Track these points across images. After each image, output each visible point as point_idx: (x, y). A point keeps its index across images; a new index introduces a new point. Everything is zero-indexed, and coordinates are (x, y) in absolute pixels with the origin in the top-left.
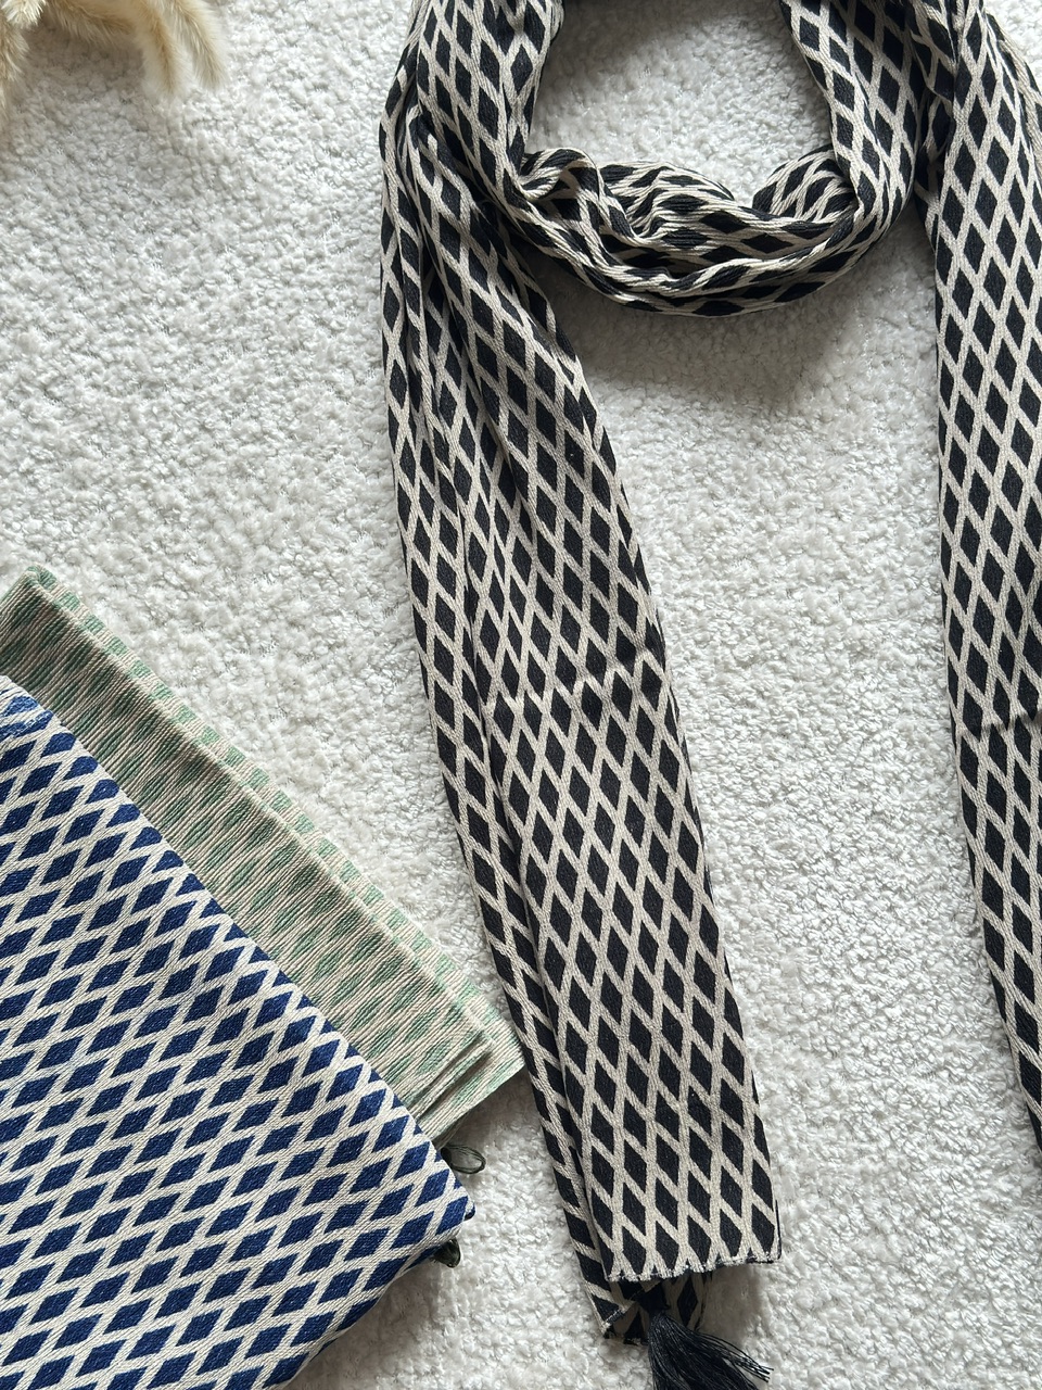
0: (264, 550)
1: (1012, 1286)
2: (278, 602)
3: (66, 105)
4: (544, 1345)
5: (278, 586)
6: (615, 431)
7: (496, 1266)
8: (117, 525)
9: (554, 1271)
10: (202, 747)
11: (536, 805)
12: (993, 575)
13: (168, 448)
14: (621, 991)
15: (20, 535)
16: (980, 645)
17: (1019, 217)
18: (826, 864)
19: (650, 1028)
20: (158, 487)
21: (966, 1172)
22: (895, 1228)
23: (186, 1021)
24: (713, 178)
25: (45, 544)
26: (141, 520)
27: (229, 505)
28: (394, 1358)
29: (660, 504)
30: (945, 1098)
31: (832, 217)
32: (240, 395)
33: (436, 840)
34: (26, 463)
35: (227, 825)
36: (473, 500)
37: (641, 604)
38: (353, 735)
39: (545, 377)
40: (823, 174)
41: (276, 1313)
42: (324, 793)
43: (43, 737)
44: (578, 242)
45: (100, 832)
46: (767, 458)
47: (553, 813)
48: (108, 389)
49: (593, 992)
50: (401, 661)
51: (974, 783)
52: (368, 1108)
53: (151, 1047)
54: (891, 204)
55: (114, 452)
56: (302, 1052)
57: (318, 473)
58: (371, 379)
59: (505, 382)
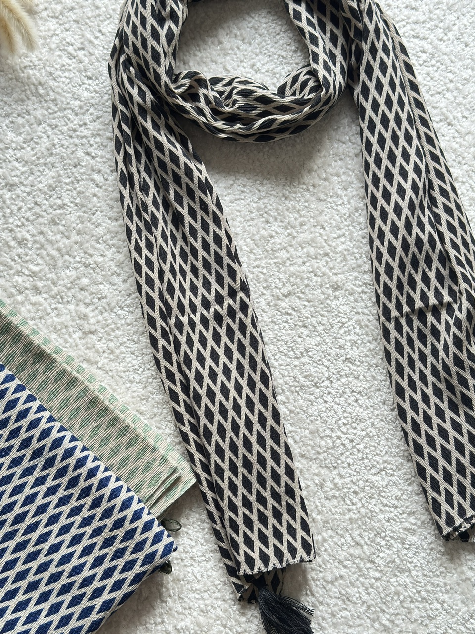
0: (67, 257)
1: (419, 564)
2: (75, 280)
4: (212, 607)
5: (74, 273)
6: (222, 195)
7: (188, 572)
9: (215, 573)
10: (42, 346)
11: (196, 364)
12: (392, 250)
13: (20, 213)
14: (238, 445)
17: (394, 91)
18: (327, 383)
19: (252, 460)
20: (17, 231)
21: (396, 515)
22: (366, 543)
23: (41, 470)
24: (259, 81)
26: (10, 247)
27: (50, 237)
28: (144, 617)
29: (244, 227)
30: (384, 484)
31: (311, 96)
32: (52, 188)
33: (152, 383)
35: (56, 381)
36: (160, 229)
37: (238, 272)
38: (112, 338)
39: (189, 172)
40: (307, 77)
41: (89, 600)
42: (100, 365)
44: (200, 112)
46: (290, 204)
47: (203, 367)
49: (225, 446)
50: (132, 303)
51: (389, 342)
52: (126, 504)
53: (26, 483)
54: (338, 89)
56: (95, 481)
57: (89, 221)
58: (111, 178)
59: (171, 176)
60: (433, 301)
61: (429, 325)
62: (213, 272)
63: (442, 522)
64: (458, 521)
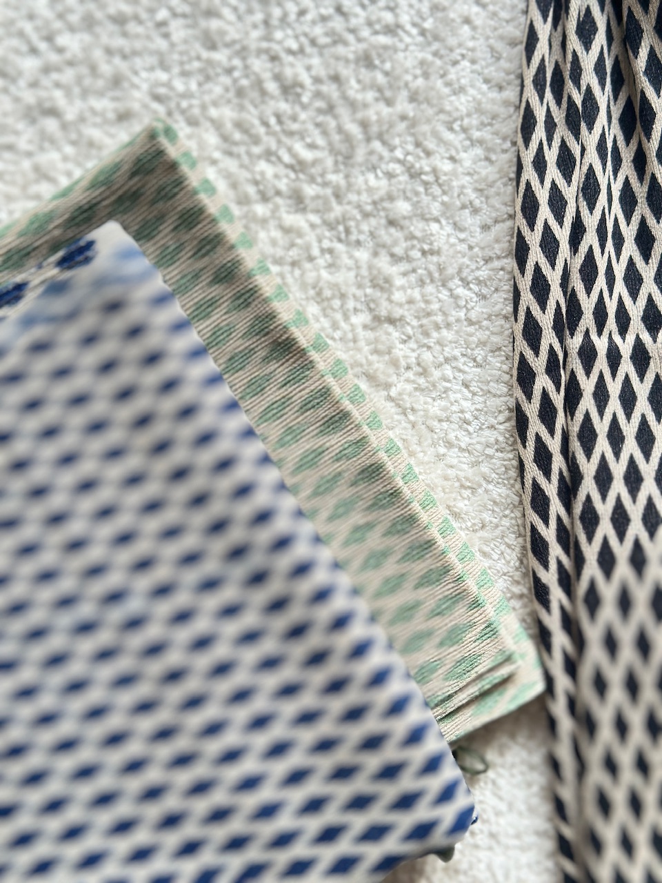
0: (377, 145)
2: (382, 200)
5: (384, 183)
8: (240, 93)
10: (293, 328)
13: (302, 24)
15: (145, 87)
20: (285, 61)
25: (168, 98)
26: (264, 93)
27: (351, 93)
33: (491, 457)
34: (162, 14)
36: (597, 131)
38: (431, 342)
42: (393, 392)
45: (184, 395)
47: (617, 454)
50: (490, 278)
52: (396, 707)
55: (250, 19)
57: (442, 76)
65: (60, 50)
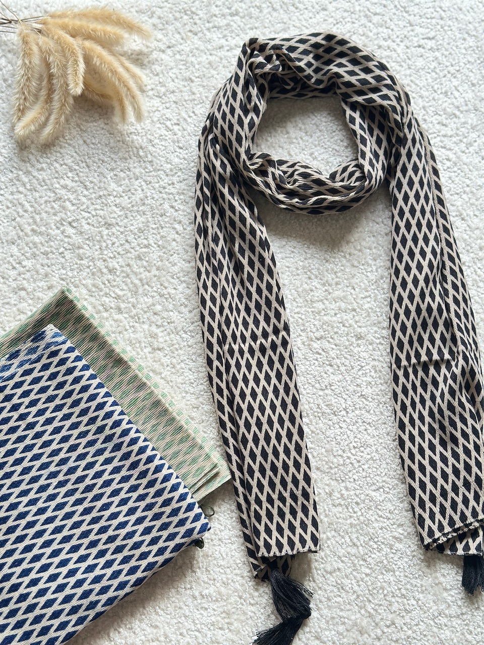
0: (146, 287)
1: (402, 567)
2: (151, 306)
3: (84, 123)
4: (232, 580)
5: (151, 300)
6: (276, 253)
7: (216, 551)
8: (93, 274)
9: (237, 554)
10: (121, 354)
11: (241, 384)
12: (407, 313)
13: (114, 247)
14: (268, 452)
15: (57, 275)
16: (402, 337)
18: (344, 413)
19: (278, 466)
20: (109, 261)
21: (388, 525)
22: (361, 545)
23: (110, 453)
24: (316, 167)
25: (66, 279)
26: (102, 273)
27: (135, 270)
28: (177, 582)
29: (291, 280)
30: (381, 499)
31: (357, 184)
32: (141, 231)
33: (203, 395)
34: (62, 250)
35: (129, 383)
36: (224, 273)
37: (283, 314)
38: (175, 355)
39: (253, 232)
40: (355, 169)
41: (137, 560)
42: (163, 376)
43: (65, 347)
44: (267, 185)
45: (83, 382)
46: (330, 266)
47: (247, 387)
48: (93, 225)
49: (258, 452)
50: (194, 329)
51: (398, 386)
52: (175, 488)
53: (97, 461)
54: (378, 181)
55: (94, 248)
56: (152, 466)
57: (167, 261)
58: (189, 229)
59: (238, 232)
60: (436, 357)
61: (430, 376)
62: (263, 313)
63: (425, 534)
64: (437, 534)
65: (24, 267)
